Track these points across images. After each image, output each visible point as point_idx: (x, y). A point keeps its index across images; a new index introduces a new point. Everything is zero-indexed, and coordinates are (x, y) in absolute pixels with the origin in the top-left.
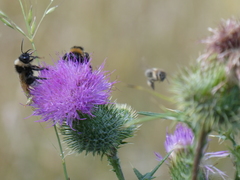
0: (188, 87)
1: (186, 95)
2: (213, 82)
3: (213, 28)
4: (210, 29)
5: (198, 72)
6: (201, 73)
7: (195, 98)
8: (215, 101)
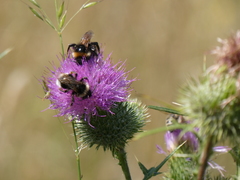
0: (197, 99)
1: (195, 107)
2: (222, 95)
3: (223, 39)
4: (220, 40)
5: (207, 84)
6: (211, 85)
7: (204, 110)
8: (224, 114)
